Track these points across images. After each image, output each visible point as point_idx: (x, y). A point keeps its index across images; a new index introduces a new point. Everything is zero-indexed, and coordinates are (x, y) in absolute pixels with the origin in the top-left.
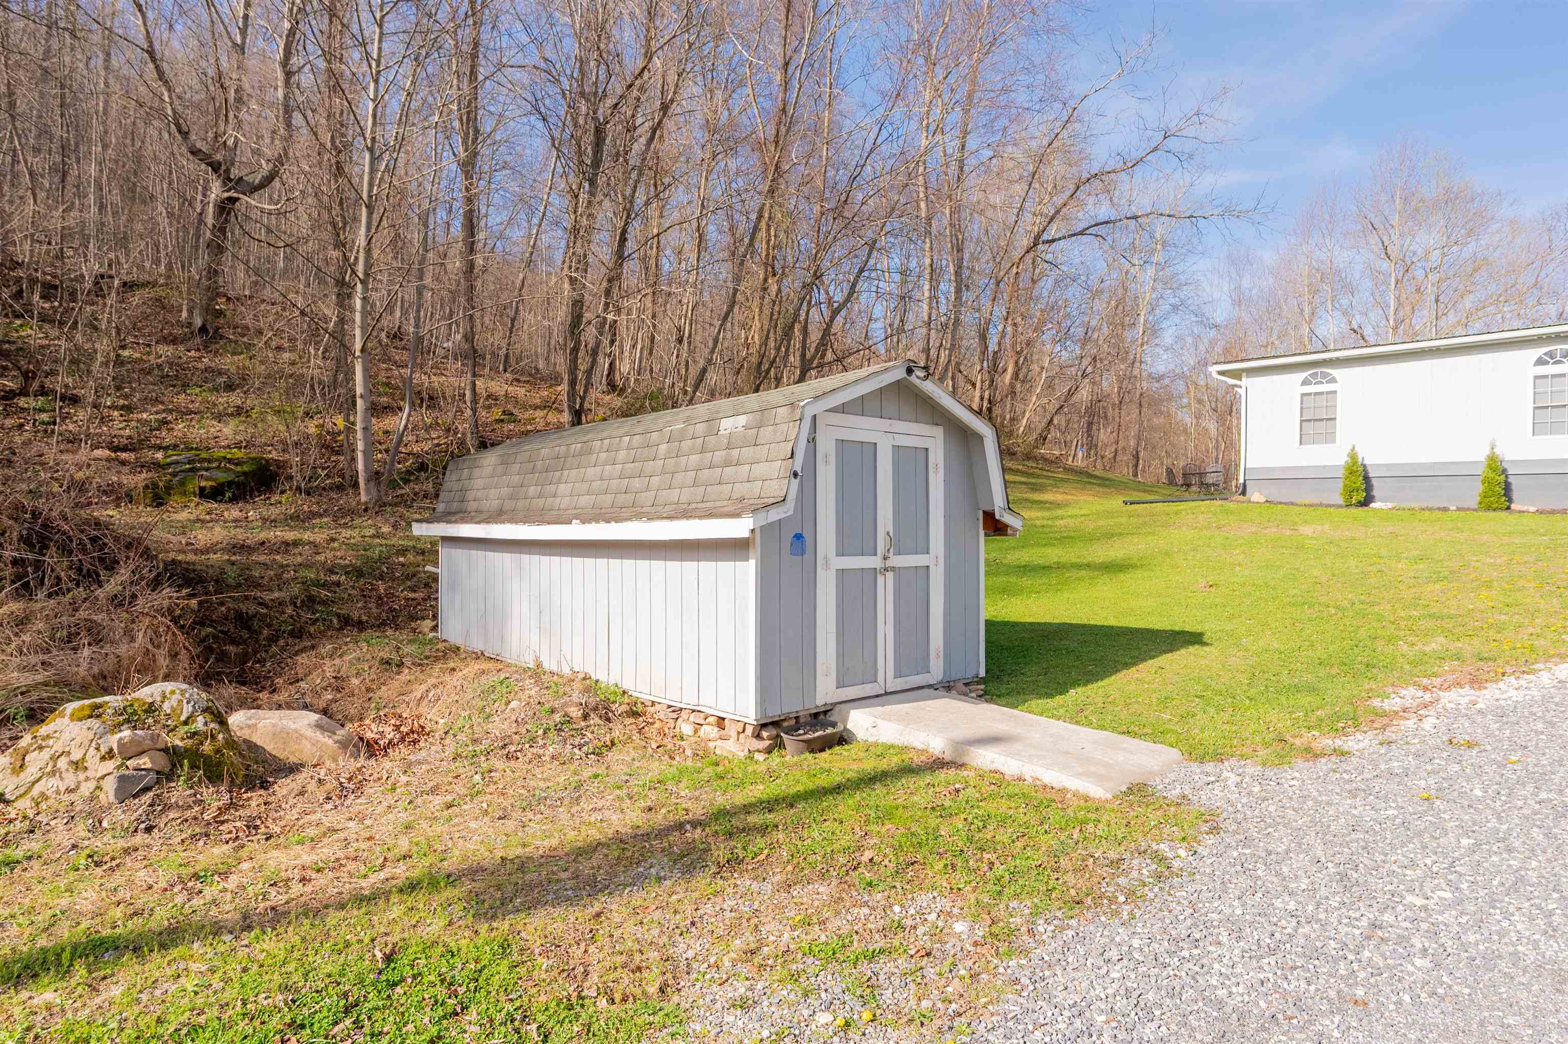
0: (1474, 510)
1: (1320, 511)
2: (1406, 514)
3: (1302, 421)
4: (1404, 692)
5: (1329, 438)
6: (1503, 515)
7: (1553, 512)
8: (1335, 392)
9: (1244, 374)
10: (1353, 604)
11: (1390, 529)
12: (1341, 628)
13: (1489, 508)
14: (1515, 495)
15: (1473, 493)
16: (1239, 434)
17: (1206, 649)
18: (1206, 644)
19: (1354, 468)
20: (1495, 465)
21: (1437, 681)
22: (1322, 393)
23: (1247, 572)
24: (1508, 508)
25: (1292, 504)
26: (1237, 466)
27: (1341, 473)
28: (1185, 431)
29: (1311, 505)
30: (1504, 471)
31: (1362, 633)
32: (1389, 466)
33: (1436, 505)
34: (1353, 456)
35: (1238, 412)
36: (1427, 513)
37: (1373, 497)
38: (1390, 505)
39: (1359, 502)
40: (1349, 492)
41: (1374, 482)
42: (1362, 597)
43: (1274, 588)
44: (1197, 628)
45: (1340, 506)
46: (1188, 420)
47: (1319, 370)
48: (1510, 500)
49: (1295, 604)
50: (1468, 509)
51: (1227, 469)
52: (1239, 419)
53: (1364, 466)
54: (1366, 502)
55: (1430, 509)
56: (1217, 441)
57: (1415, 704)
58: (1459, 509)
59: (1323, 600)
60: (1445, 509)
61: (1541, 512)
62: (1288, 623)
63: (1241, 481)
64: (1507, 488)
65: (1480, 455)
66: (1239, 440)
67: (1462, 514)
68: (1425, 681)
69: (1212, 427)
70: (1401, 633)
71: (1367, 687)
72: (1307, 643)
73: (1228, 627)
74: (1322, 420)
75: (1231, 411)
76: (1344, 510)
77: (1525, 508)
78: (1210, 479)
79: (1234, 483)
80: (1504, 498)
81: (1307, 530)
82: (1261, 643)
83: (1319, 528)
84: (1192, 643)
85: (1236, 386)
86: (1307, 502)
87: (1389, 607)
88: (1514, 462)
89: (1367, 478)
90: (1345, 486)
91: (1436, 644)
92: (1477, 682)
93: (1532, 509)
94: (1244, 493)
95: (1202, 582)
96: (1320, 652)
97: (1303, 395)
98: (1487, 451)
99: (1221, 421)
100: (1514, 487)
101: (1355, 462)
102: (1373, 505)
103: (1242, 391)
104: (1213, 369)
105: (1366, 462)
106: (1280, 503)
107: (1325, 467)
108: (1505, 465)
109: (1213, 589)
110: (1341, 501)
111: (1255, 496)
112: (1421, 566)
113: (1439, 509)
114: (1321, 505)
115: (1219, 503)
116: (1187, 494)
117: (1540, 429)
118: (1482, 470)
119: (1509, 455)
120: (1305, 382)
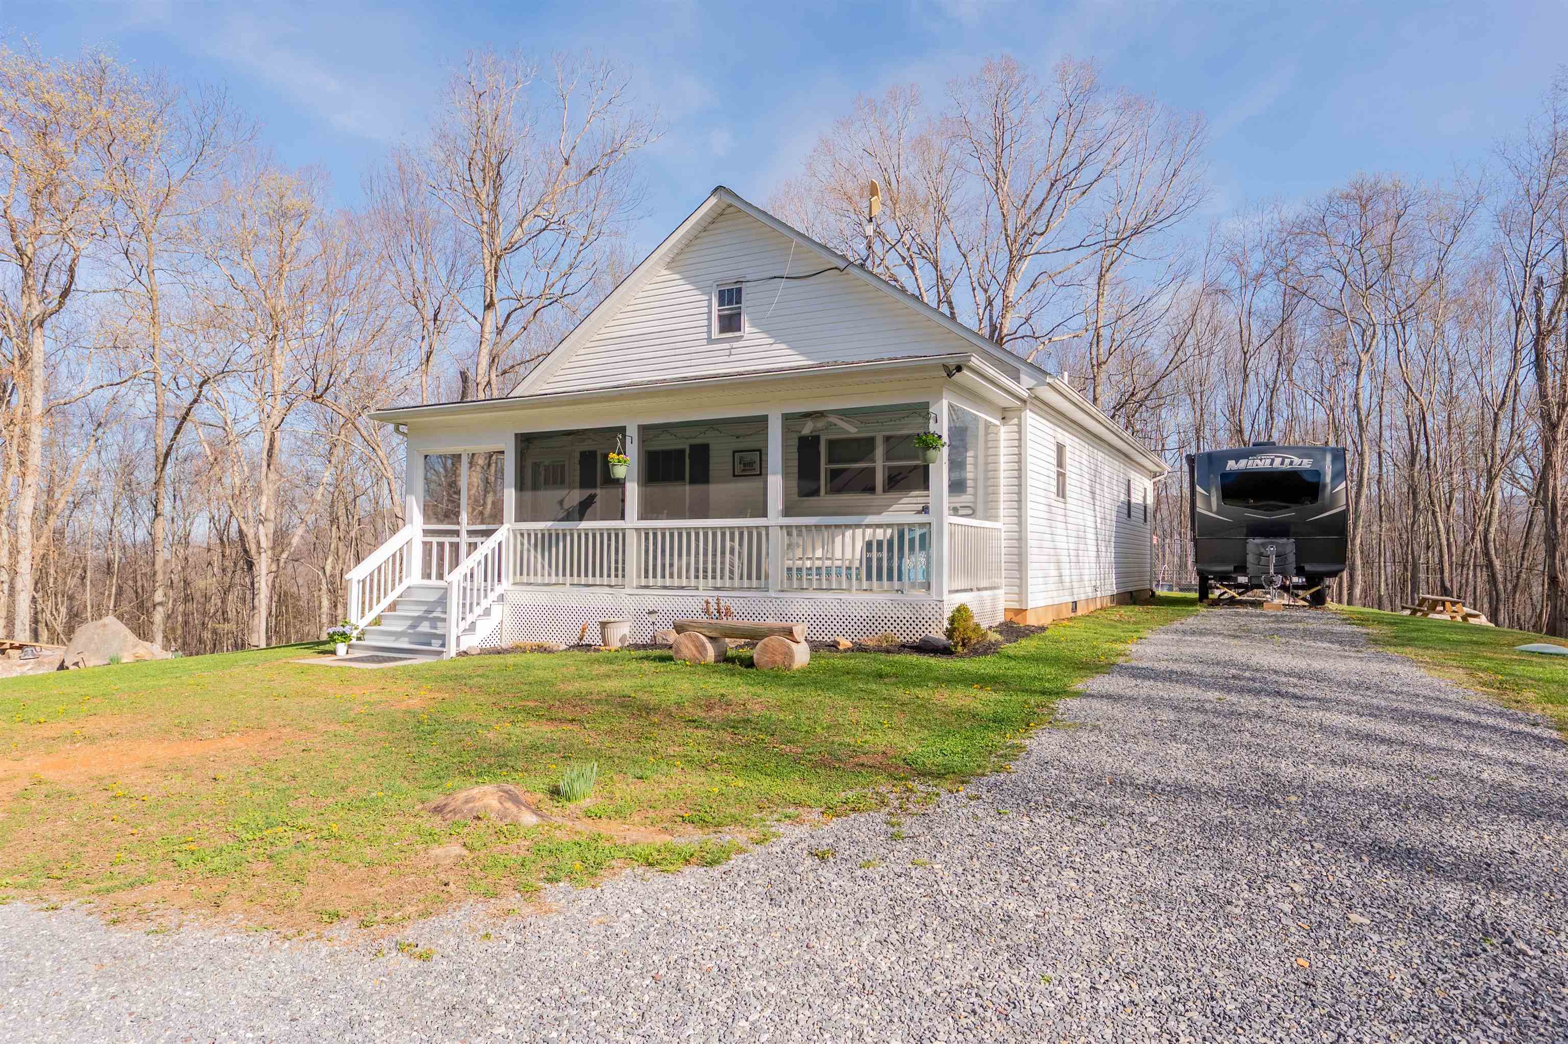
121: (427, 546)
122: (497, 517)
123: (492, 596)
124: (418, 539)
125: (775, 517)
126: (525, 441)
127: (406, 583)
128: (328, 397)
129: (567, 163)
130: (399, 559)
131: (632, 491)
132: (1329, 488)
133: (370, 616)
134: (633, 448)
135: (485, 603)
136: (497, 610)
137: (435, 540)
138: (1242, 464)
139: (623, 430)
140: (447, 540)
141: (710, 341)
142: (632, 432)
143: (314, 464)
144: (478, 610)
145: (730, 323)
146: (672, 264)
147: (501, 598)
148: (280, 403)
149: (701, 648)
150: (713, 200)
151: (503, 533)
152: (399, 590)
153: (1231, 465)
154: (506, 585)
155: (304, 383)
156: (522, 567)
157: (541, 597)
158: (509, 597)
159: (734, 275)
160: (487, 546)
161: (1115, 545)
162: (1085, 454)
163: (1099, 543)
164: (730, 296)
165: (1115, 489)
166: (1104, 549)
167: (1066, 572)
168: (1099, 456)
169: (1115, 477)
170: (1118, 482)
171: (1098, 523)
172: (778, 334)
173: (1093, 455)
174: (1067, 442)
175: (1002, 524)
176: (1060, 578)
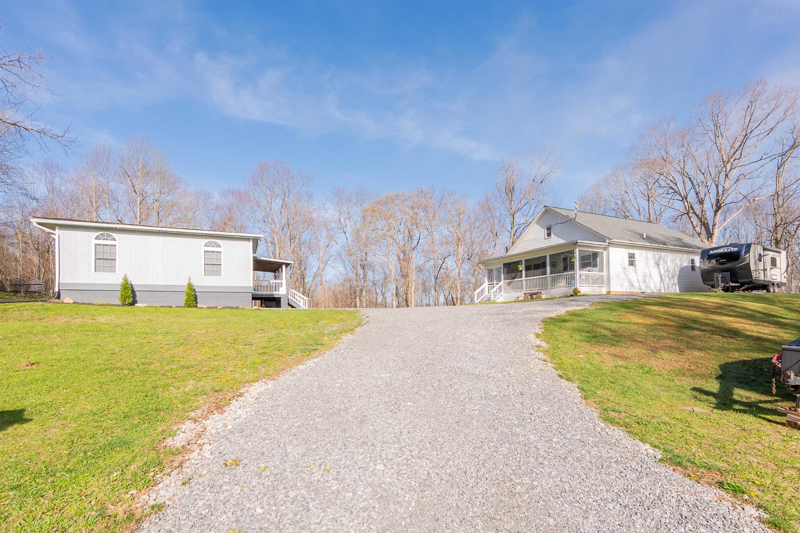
0: (183, 307)
1: (108, 308)
2: (153, 309)
3: (96, 259)
4: (184, 427)
5: (112, 269)
6: (195, 309)
7: (212, 308)
8: (115, 246)
9: (57, 228)
10: (138, 365)
11: (148, 317)
12: (134, 384)
13: (189, 306)
14: (198, 300)
15: (182, 299)
16: (54, 264)
17: (26, 426)
18: (27, 421)
19: (126, 286)
20: (190, 287)
21: (199, 412)
22: (107, 245)
23: (62, 350)
24: (196, 306)
25: (91, 304)
26: (53, 281)
27: (119, 288)
28: (16, 260)
29: (102, 305)
30: (194, 290)
31: (148, 386)
32: (144, 286)
33: (167, 305)
34: (126, 280)
35: (53, 252)
36: (163, 308)
37: (137, 301)
38: (145, 305)
39: (130, 303)
40: (124, 298)
41: (137, 293)
42: (143, 360)
43: (83, 361)
44: (17, 406)
45: (118, 306)
46: (18, 253)
47: (106, 233)
48: (197, 303)
49: (99, 371)
50: (180, 307)
51: (46, 283)
52: (54, 256)
53: (132, 285)
54: (133, 303)
55: (164, 307)
56: (39, 266)
57: (193, 435)
58: (177, 307)
59: (119, 365)
60: (171, 307)
61: (209, 308)
62: (96, 387)
63: (57, 290)
64: (196, 297)
65: (184, 283)
66: (55, 268)
67: (178, 309)
68: (193, 414)
69: (36, 259)
70: (170, 381)
71: (160, 429)
72: (113, 401)
73: (48, 399)
74: (108, 259)
75: (48, 251)
76: (122, 307)
77: (202, 306)
78: (32, 289)
79: (51, 291)
80: (194, 302)
81: (102, 319)
82: (77, 408)
83: (109, 318)
84: (11, 423)
85: (51, 233)
86: (100, 303)
87: (159, 364)
88: (198, 287)
89: (133, 291)
90: (122, 295)
91: (190, 385)
92: (220, 408)
93: (205, 307)
94: (58, 297)
95: (24, 362)
96: (124, 407)
97: (96, 245)
98: (187, 282)
99: (41, 255)
100: (198, 297)
101: (127, 283)
102: (136, 305)
103: (56, 238)
104: (34, 221)
105: (132, 283)
106: (83, 304)
107: (110, 284)
108: (194, 287)
109: (34, 367)
110: (119, 303)
111: (66, 298)
112: (169, 337)
113: (168, 307)
114: (108, 305)
115: (40, 303)
116: (15, 297)
117: (206, 273)
118: (185, 289)
119: (196, 283)
120: (97, 238)
121: (489, 287)
122: (500, 280)
123: (499, 295)
124: (487, 286)
125: (548, 274)
126: (505, 265)
127: (485, 294)
128: (471, 259)
129: (534, 181)
130: (483, 290)
131: (524, 272)
132: (743, 256)
133: (478, 300)
134: (523, 264)
135: (498, 296)
136: (501, 298)
137: (490, 286)
138: (715, 251)
139: (521, 261)
140: (492, 286)
141: (545, 239)
142: (523, 261)
143: (470, 277)
144: (497, 298)
145: (549, 235)
146: (537, 223)
147: (501, 295)
148: (461, 261)
149: (528, 297)
150: (544, 209)
151: (501, 283)
152: (484, 296)
153: (711, 252)
154: (502, 293)
155: (466, 255)
156: (505, 290)
157: (509, 295)
158: (503, 295)
159: (549, 224)
160: (498, 286)
161: (678, 279)
162: (650, 254)
163: (663, 277)
164: (549, 229)
165: (678, 262)
166: (667, 279)
167: (636, 284)
168: (663, 254)
169: (678, 259)
170: (680, 260)
171: (662, 272)
172: (558, 236)
173: (658, 254)
174: (637, 252)
175: (605, 273)
176: (632, 285)
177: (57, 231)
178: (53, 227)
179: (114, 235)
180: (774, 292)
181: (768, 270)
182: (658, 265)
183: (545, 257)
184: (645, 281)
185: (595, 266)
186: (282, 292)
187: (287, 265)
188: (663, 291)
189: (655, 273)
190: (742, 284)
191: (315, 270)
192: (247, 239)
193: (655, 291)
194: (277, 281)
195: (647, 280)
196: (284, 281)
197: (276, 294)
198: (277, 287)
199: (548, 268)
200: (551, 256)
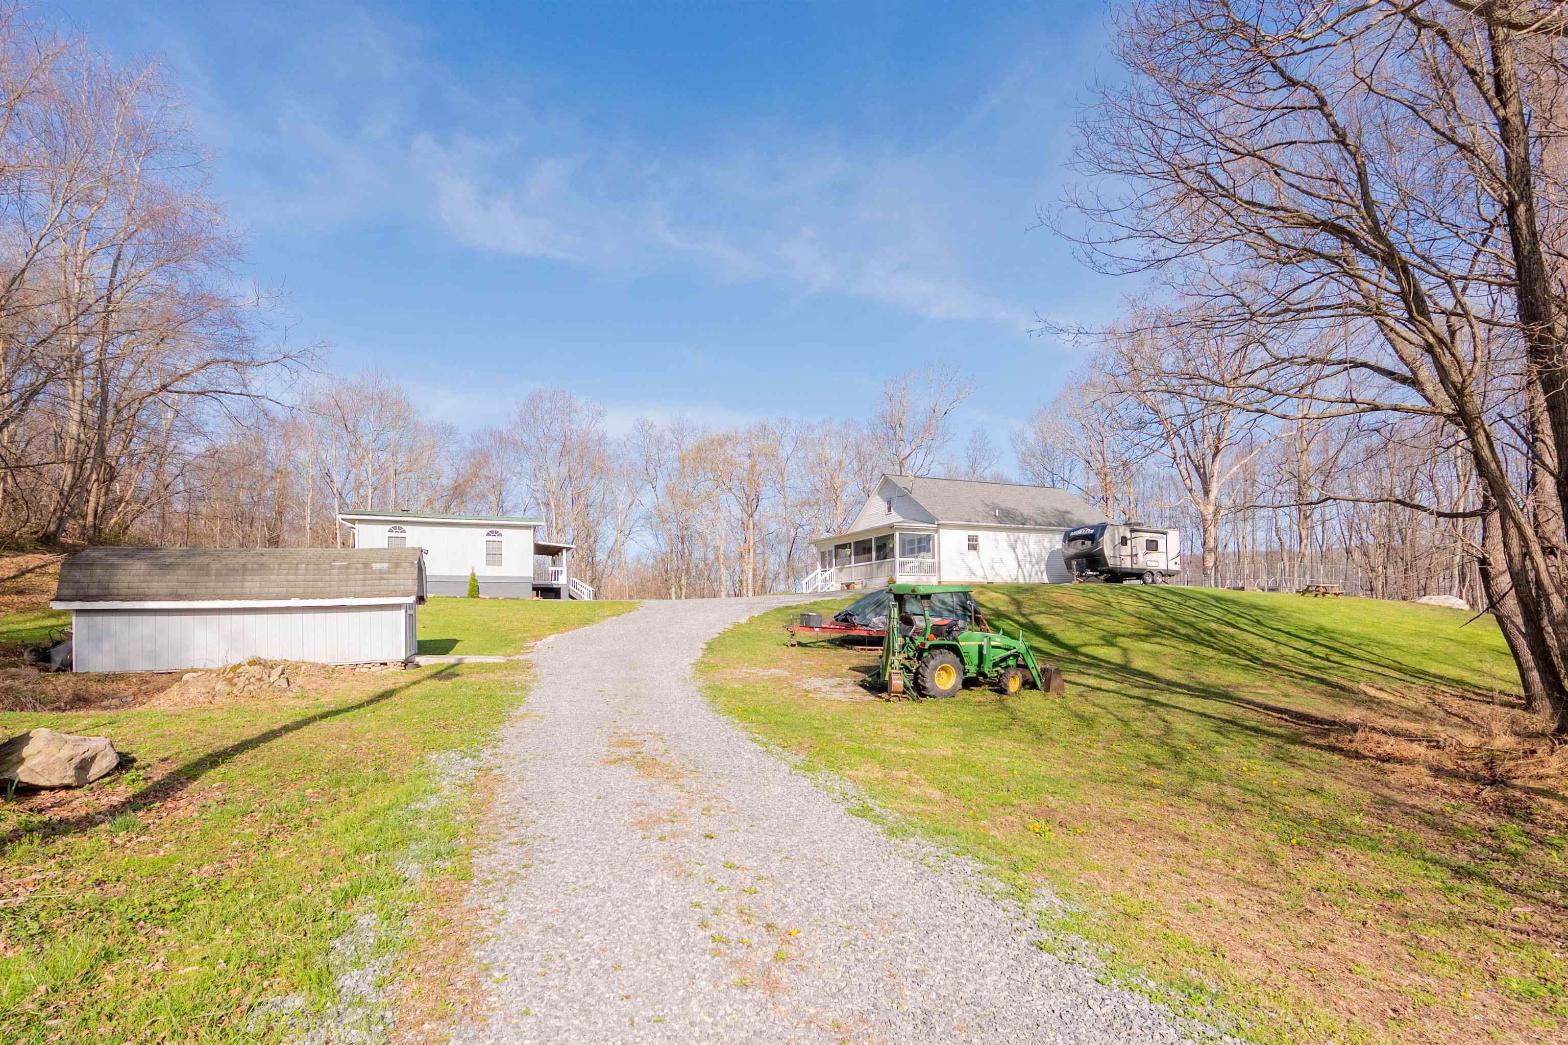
0: (466, 598)
6: (477, 600)
7: (492, 599)
8: (405, 538)
9: (357, 522)
13: (471, 597)
14: (480, 591)
15: (466, 589)
20: (473, 577)
22: (399, 537)
24: (478, 597)
30: (477, 580)
32: (431, 576)
33: (452, 595)
38: (433, 595)
47: (398, 526)
48: (478, 594)
50: (463, 597)
55: (449, 598)
58: (460, 598)
60: (455, 597)
61: (489, 599)
64: (478, 588)
65: (468, 573)
67: (462, 600)
77: (483, 597)
80: (476, 593)
88: (480, 577)
93: (486, 598)
97: (389, 537)
98: (471, 572)
100: (480, 588)
103: (357, 533)
108: (476, 577)
113: (453, 597)
117: (488, 563)
118: (468, 580)
119: (478, 573)
120: (390, 531)
121: (821, 575)
122: (831, 566)
124: (820, 573)
125: (874, 561)
126: (836, 547)
129: (934, 411)
130: (815, 578)
131: (852, 557)
132: (1098, 539)
135: (828, 587)
136: (831, 588)
138: (1075, 533)
139: (850, 543)
140: (824, 573)
141: (886, 515)
142: (852, 544)
145: (888, 511)
146: (879, 494)
147: (832, 585)
149: (845, 587)
151: (832, 570)
152: (816, 585)
153: (1072, 534)
154: (833, 582)
156: (837, 578)
158: (834, 585)
159: (890, 496)
160: (829, 572)
161: (1047, 565)
162: (1002, 536)
163: (1022, 563)
164: (889, 503)
165: (1047, 544)
166: (1028, 566)
167: (980, 573)
168: (1021, 535)
169: (1047, 540)
170: (1050, 541)
171: (1021, 557)
172: (899, 512)
173: (1012, 536)
174: (980, 534)
175: (936, 560)
176: (973, 573)
177: (357, 526)
178: (353, 521)
179: (405, 527)
180: (1153, 582)
181: (1140, 555)
182: (1014, 549)
183: (870, 540)
184: (993, 568)
185: (929, 551)
186: (562, 581)
187: (568, 549)
188: (1021, 581)
189: (1009, 557)
190: (1102, 573)
191: (610, 543)
192: (528, 527)
193: (1009, 580)
194: (556, 569)
195: (996, 566)
196: (564, 569)
197: (555, 584)
198: (555, 575)
199: (874, 553)
200: (877, 539)
